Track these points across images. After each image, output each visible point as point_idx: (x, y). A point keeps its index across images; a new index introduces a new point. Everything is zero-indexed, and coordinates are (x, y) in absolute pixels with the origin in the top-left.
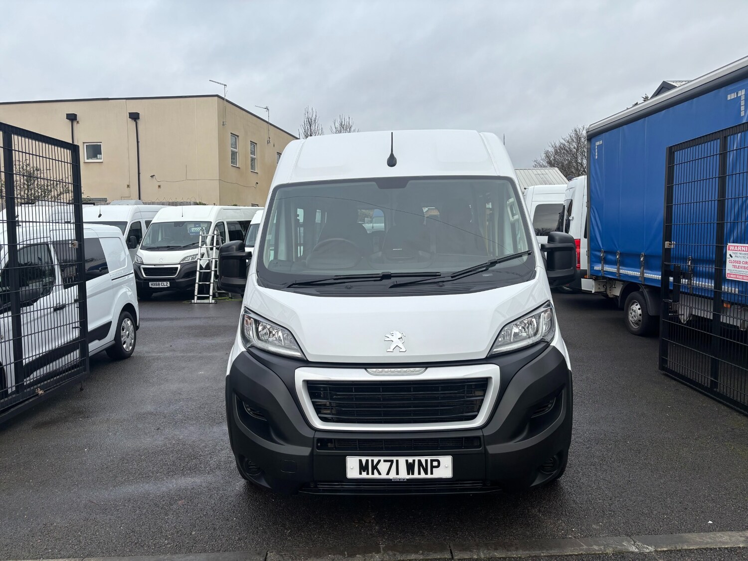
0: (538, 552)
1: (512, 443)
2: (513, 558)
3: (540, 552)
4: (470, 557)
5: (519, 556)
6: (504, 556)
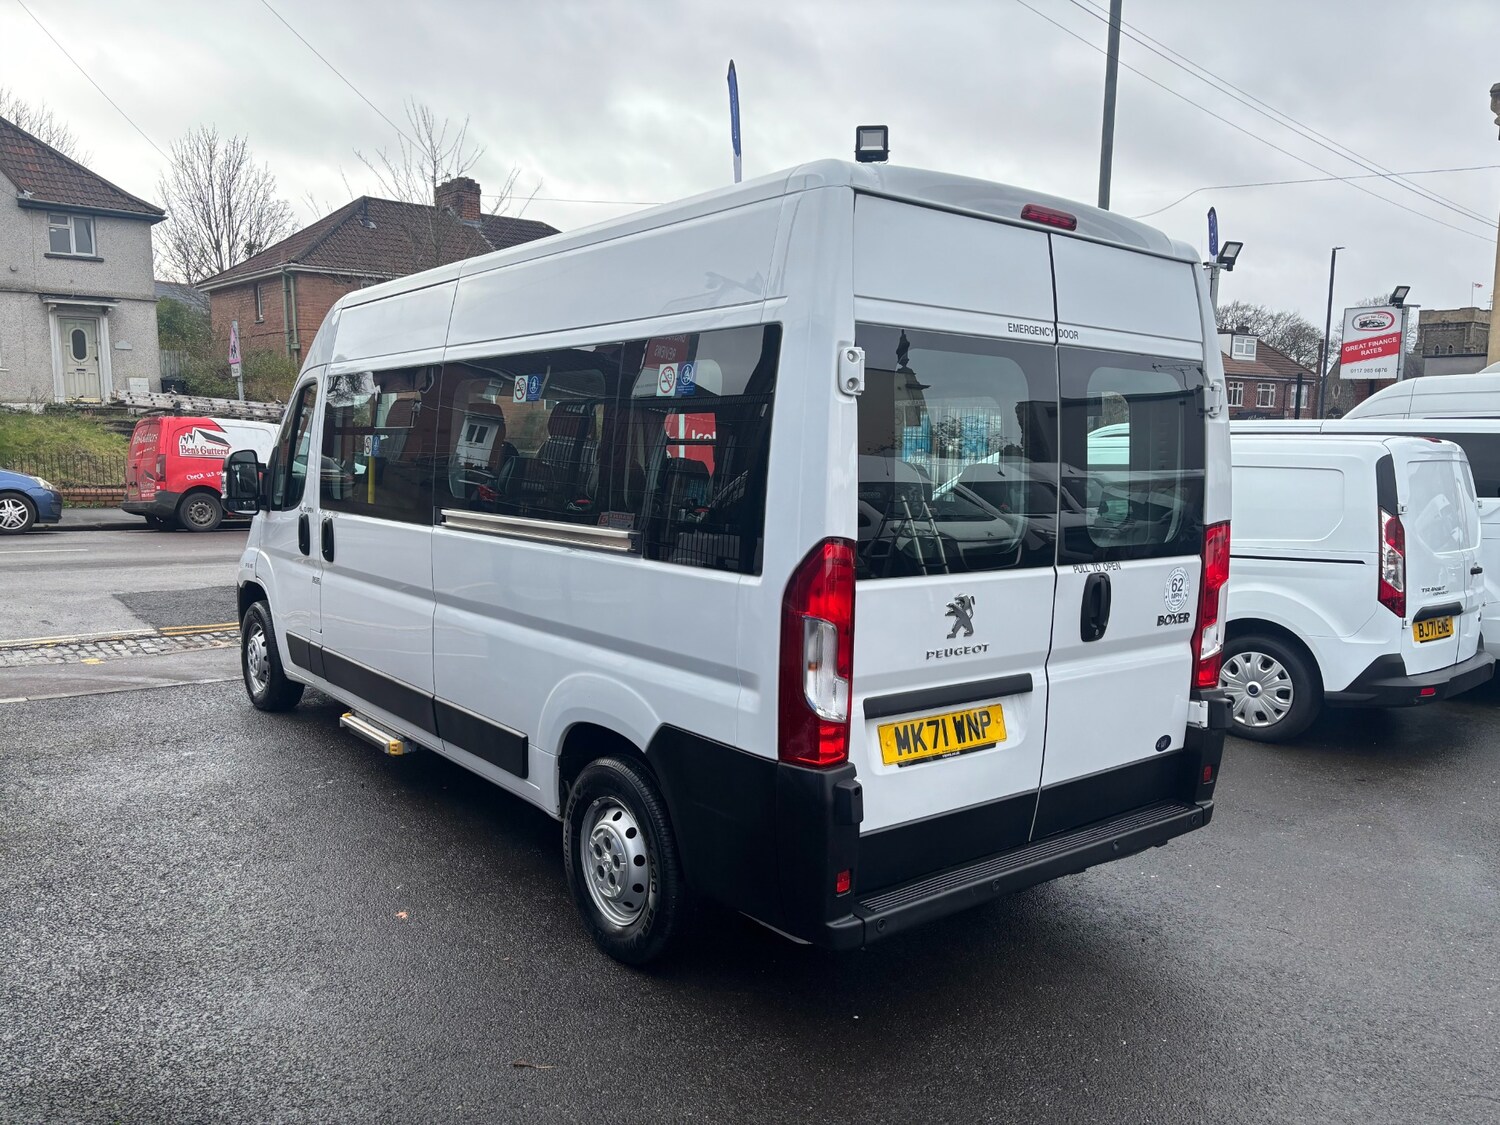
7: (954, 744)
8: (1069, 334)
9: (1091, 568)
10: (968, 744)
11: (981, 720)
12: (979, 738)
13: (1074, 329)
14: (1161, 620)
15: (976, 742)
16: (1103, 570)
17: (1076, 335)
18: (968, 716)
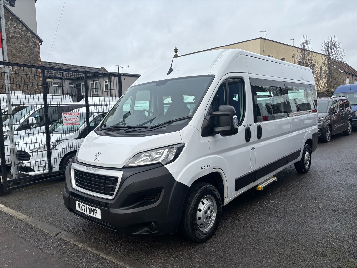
0: (126, 265)
1: (119, 210)
2: (117, 264)
3: (128, 266)
4: (105, 257)
5: (120, 264)
6: (115, 262)
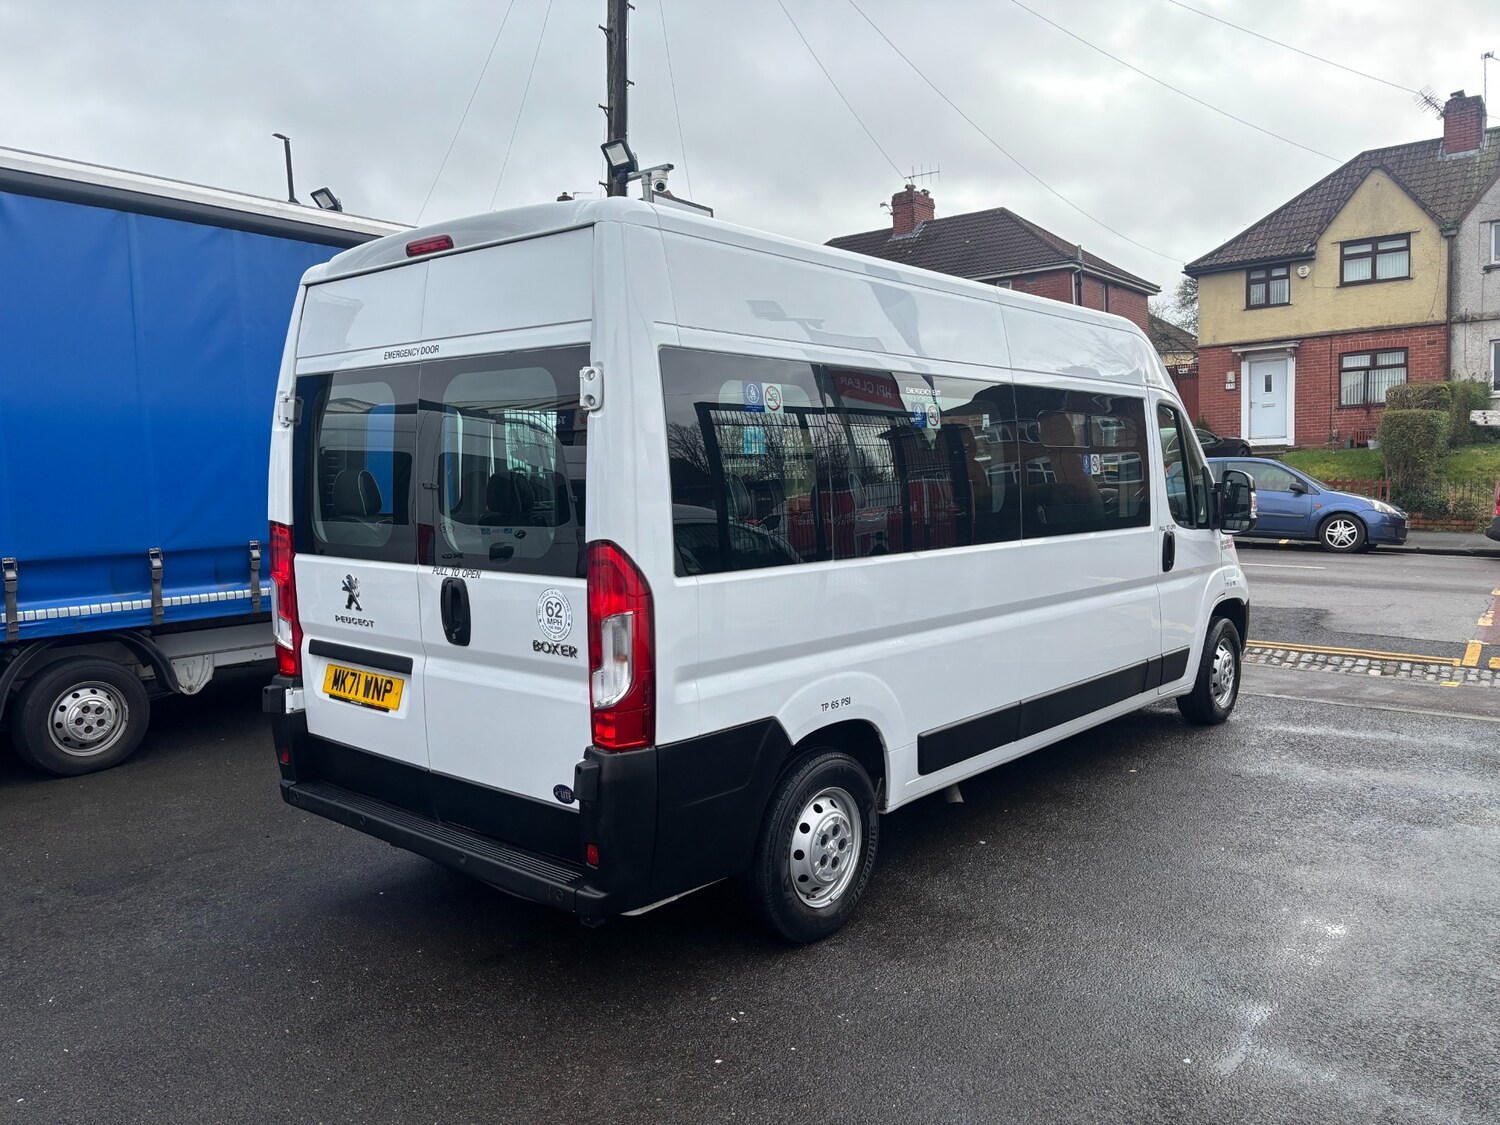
7: (360, 697)
8: (430, 349)
9: (449, 572)
10: (369, 700)
11: (385, 686)
12: (378, 699)
13: (435, 343)
14: (538, 646)
15: (375, 702)
16: (460, 576)
17: (436, 349)
18: (376, 679)
